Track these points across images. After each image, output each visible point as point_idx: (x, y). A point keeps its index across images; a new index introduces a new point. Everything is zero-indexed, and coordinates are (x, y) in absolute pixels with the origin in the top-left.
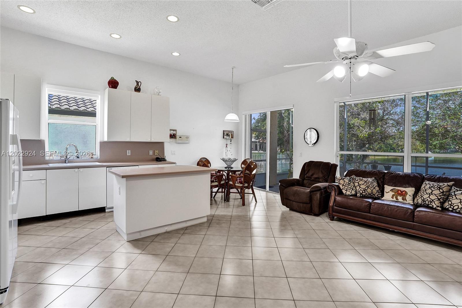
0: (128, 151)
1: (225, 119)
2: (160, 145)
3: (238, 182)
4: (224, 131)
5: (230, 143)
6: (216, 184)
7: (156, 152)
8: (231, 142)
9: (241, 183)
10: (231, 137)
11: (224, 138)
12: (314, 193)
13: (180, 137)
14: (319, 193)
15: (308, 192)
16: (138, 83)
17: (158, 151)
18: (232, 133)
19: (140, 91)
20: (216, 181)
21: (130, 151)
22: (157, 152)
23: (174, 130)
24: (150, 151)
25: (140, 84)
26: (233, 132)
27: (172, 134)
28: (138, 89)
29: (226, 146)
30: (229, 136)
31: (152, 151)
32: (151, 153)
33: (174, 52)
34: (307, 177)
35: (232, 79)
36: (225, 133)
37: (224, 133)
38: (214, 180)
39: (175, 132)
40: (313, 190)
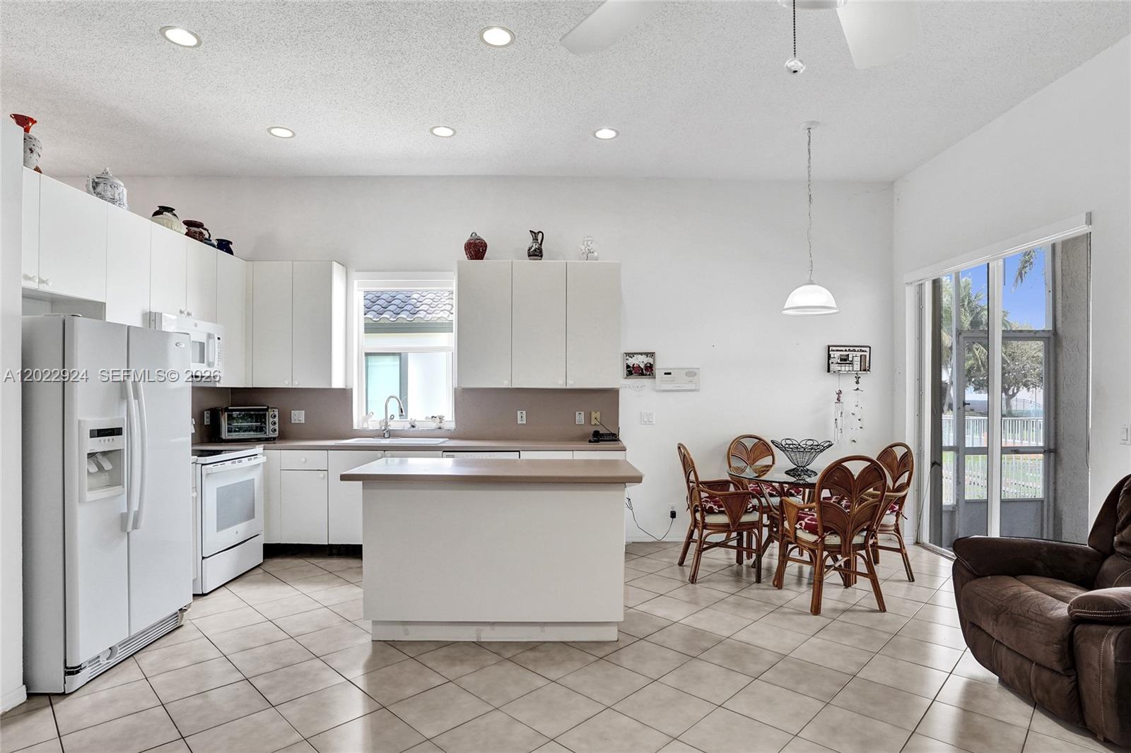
0: (519, 412)
1: (785, 307)
2: (609, 397)
3: (804, 525)
4: (829, 347)
5: (856, 386)
6: (723, 519)
7: (594, 415)
8: (857, 383)
9: (811, 529)
10: (857, 367)
11: (829, 371)
12: (1094, 629)
13: (666, 374)
14: (1112, 639)
15: (1059, 620)
16: (535, 235)
17: (598, 413)
18: (868, 354)
19: (541, 256)
20: (721, 512)
21: (524, 412)
22: (598, 415)
23: (647, 354)
24: (577, 413)
25: (540, 236)
26: (868, 349)
27: (642, 366)
28: (536, 253)
29: (838, 399)
30: (851, 363)
31: (583, 413)
32: (580, 418)
33: (601, 129)
34: (1121, 544)
35: (809, 167)
36: (836, 355)
37: (829, 356)
38: (715, 507)
39: (651, 360)
40: (1082, 613)
